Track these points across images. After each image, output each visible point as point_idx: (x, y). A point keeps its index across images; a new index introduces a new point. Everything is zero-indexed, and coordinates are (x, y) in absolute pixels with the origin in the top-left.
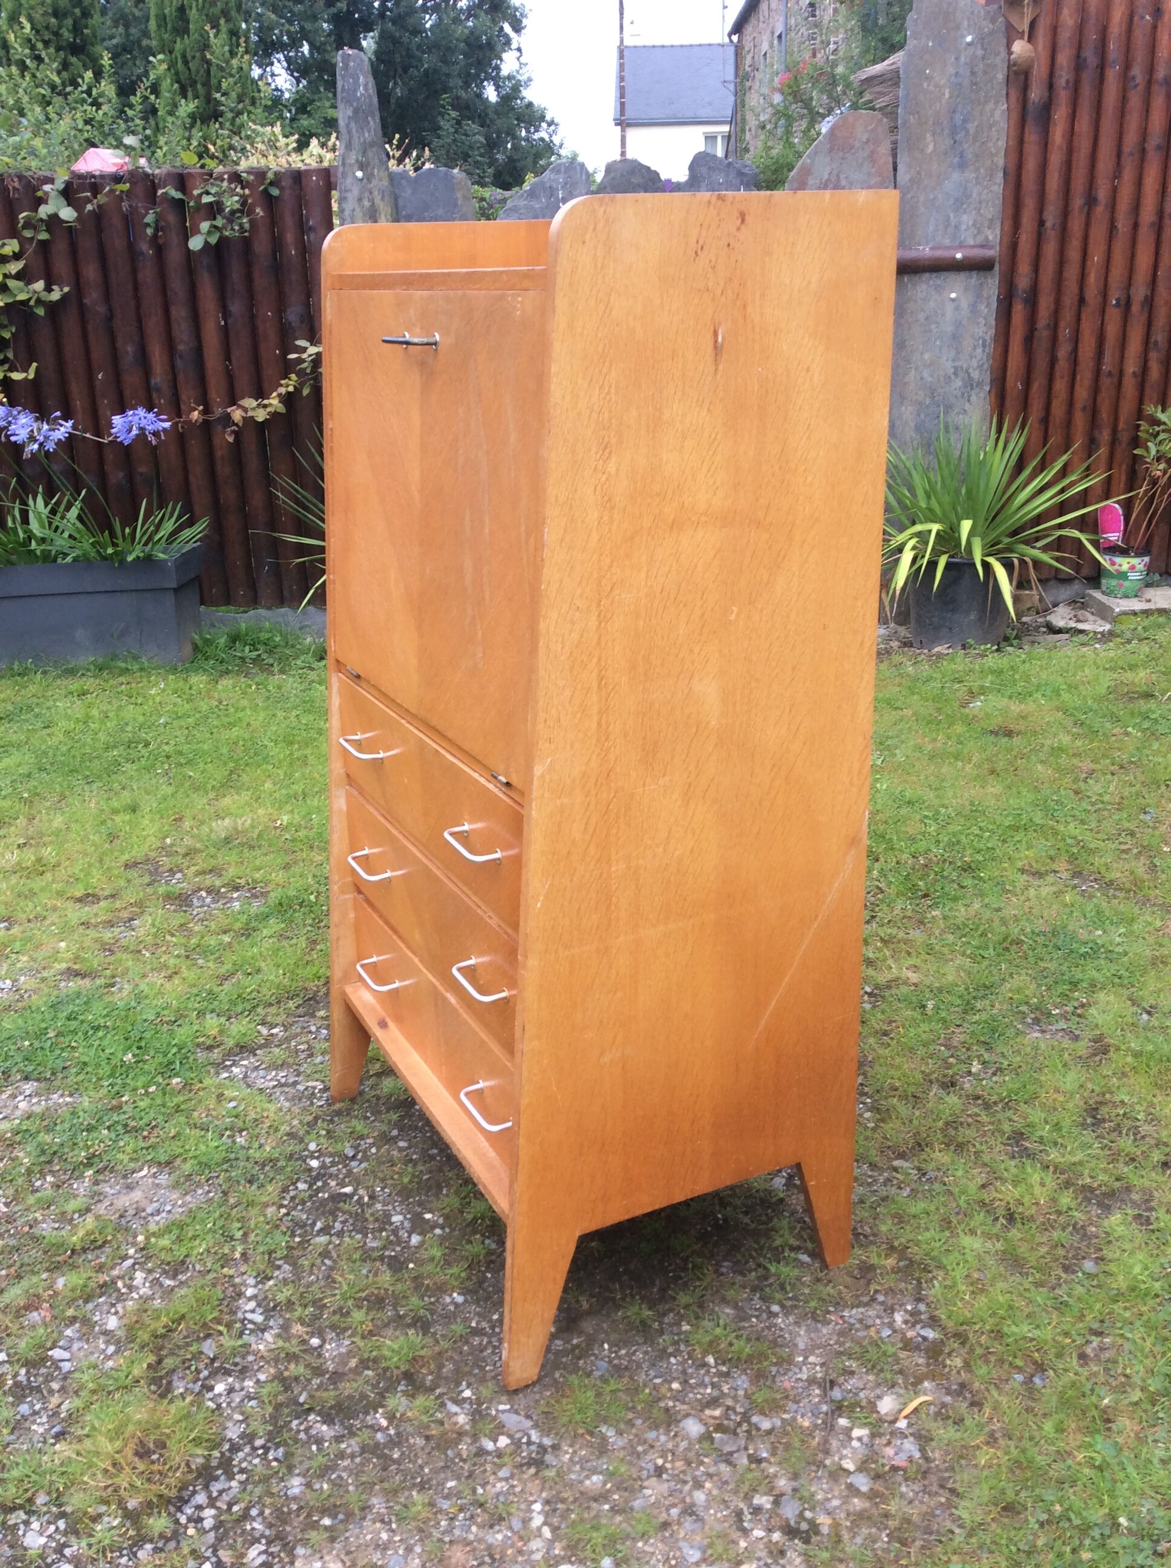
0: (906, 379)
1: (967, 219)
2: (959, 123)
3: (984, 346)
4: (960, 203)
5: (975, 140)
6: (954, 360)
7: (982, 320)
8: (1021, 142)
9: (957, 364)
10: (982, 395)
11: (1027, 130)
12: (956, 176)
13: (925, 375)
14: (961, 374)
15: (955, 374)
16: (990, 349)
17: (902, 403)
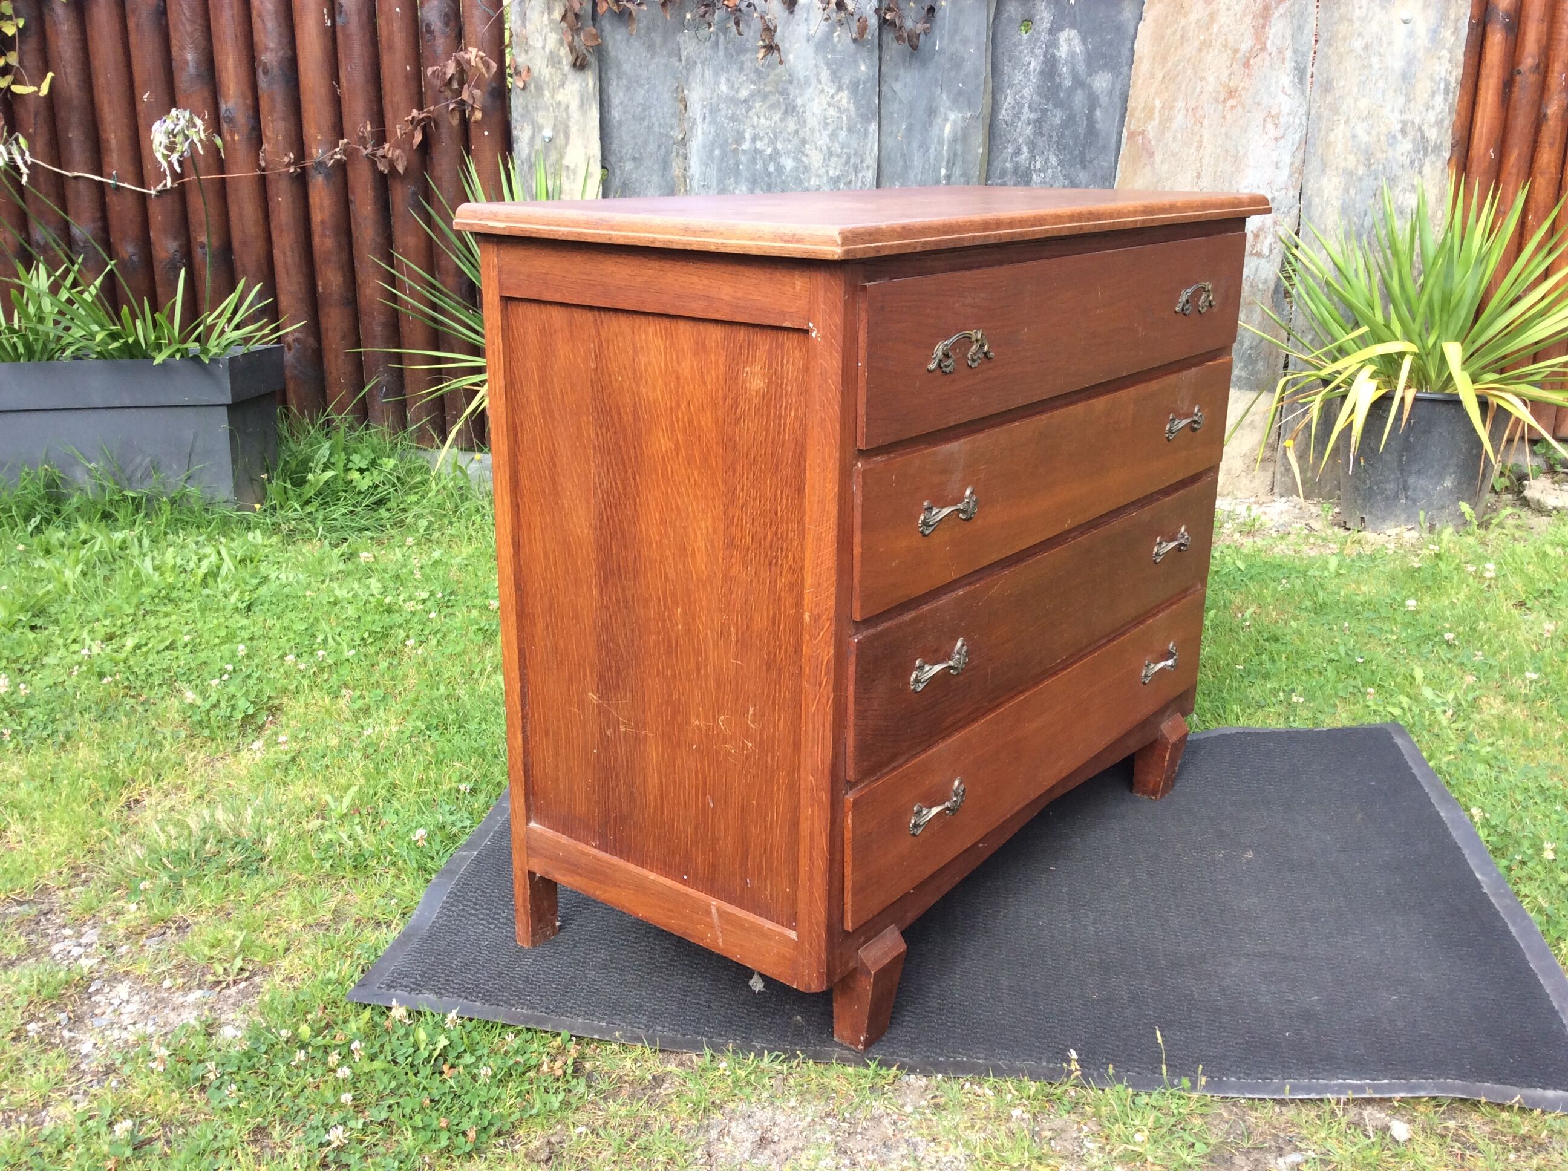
0: (1332, 137)
3: (1447, 91)
6: (1401, 112)
7: (1445, 53)
9: (1407, 117)
10: (1439, 165)
13: (1361, 130)
14: (1412, 133)
15: (1403, 132)
16: (1454, 98)
17: (1323, 171)
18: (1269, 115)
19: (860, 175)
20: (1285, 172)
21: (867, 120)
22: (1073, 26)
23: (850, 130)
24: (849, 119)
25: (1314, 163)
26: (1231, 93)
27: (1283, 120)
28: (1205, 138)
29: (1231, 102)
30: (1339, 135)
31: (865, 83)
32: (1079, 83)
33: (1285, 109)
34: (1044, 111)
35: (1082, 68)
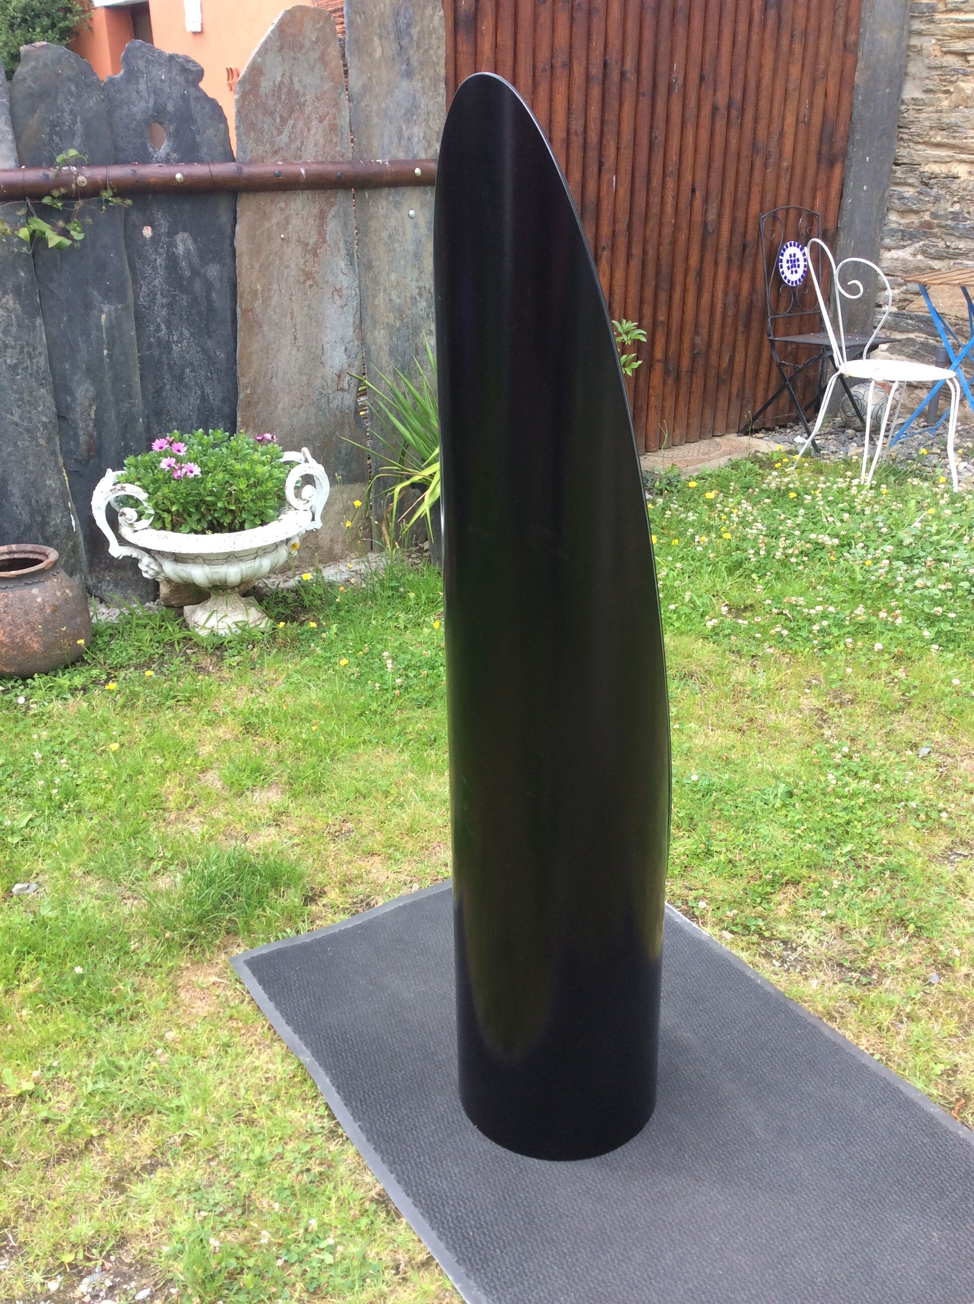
0: (377, 302)
1: (418, 131)
2: (403, 27)
4: (411, 114)
5: (418, 48)
6: (417, 281)
8: (456, 51)
9: (421, 284)
11: (459, 39)
12: (405, 84)
13: (394, 297)
15: (420, 295)
17: (374, 327)
18: (335, 290)
19: (34, 361)
20: (351, 330)
21: (32, 316)
22: (185, 230)
23: (19, 326)
24: (17, 316)
25: (368, 322)
26: (308, 276)
27: (344, 292)
28: (295, 309)
29: (309, 283)
30: (381, 299)
31: (25, 286)
32: (195, 273)
33: (345, 284)
34: (174, 297)
35: (196, 261)
